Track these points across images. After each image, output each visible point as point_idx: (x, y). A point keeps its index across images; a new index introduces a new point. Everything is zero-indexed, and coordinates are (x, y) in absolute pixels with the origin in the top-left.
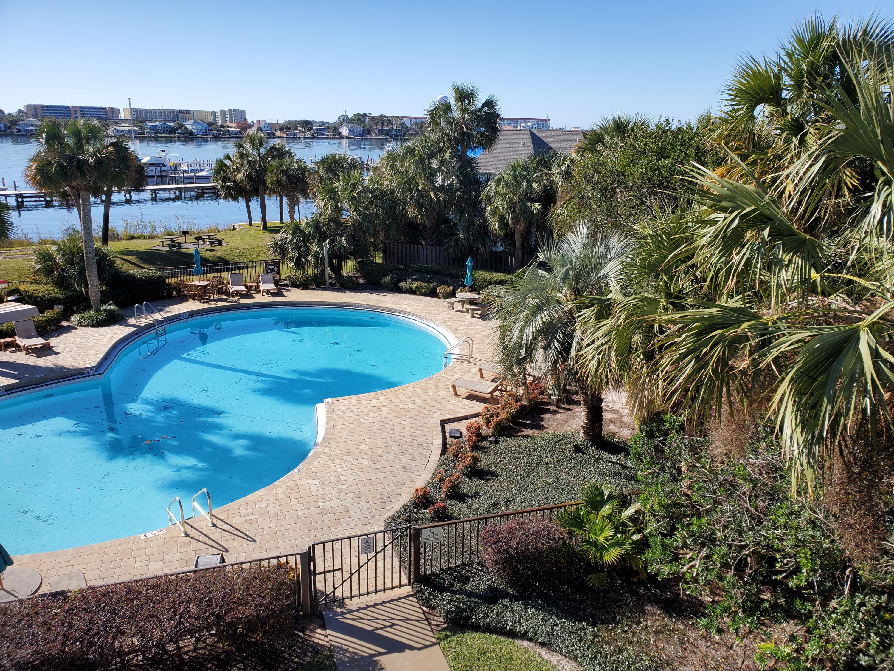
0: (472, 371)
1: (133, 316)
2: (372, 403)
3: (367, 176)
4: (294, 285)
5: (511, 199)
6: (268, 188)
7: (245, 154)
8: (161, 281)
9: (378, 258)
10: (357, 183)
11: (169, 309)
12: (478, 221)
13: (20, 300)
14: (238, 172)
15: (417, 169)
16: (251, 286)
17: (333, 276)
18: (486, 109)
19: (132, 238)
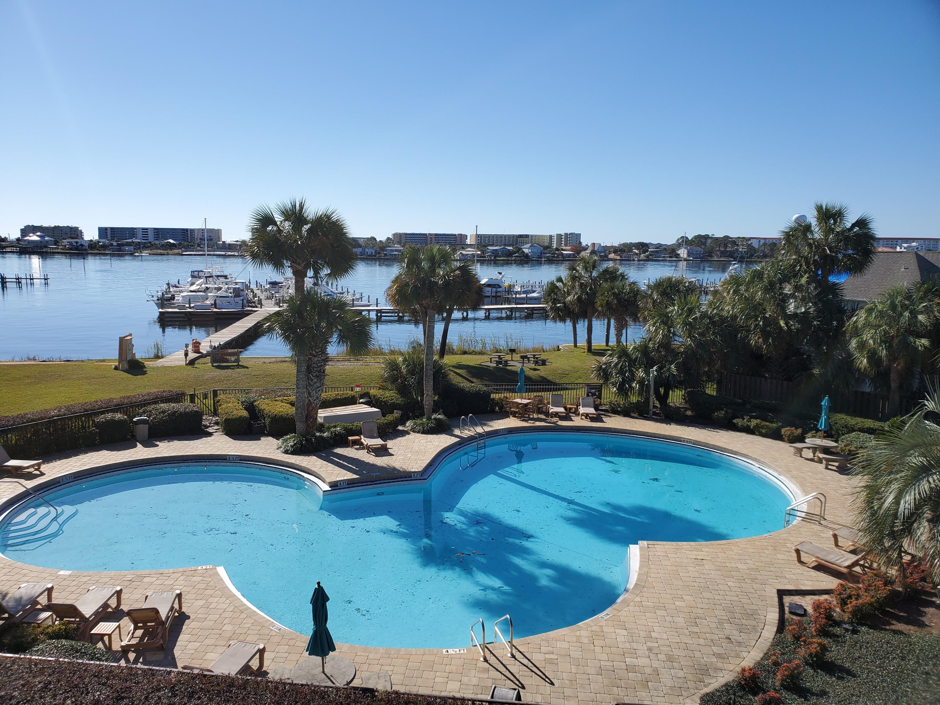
0: (822, 535)
1: (458, 427)
2: (694, 555)
3: (705, 300)
4: (615, 411)
5: (886, 332)
6: (597, 310)
7: (576, 277)
8: (486, 395)
9: (711, 390)
10: (694, 308)
11: (491, 423)
12: (839, 355)
13: (368, 403)
14: (569, 294)
15: (766, 294)
16: (570, 409)
17: (658, 405)
18: (856, 229)
19: (465, 353)
